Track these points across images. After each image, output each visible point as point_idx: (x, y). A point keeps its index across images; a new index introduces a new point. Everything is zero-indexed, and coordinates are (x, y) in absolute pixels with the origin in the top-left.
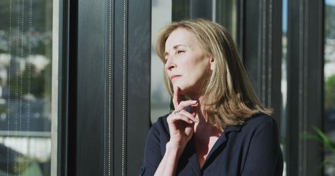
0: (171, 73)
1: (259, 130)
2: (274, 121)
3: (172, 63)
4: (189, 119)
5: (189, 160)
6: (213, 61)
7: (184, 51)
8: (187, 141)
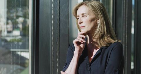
0: (80, 25)
1: (115, 48)
2: (121, 44)
3: (81, 21)
4: (82, 41)
5: (85, 59)
6: (98, 20)
7: (86, 16)
8: (82, 51)
